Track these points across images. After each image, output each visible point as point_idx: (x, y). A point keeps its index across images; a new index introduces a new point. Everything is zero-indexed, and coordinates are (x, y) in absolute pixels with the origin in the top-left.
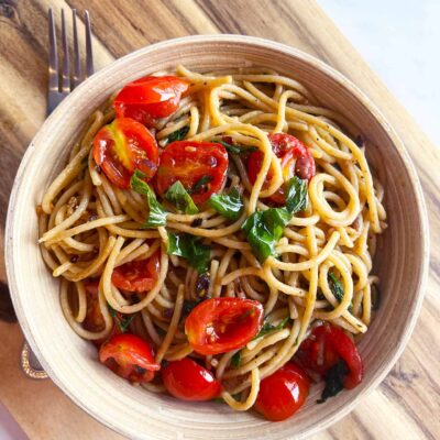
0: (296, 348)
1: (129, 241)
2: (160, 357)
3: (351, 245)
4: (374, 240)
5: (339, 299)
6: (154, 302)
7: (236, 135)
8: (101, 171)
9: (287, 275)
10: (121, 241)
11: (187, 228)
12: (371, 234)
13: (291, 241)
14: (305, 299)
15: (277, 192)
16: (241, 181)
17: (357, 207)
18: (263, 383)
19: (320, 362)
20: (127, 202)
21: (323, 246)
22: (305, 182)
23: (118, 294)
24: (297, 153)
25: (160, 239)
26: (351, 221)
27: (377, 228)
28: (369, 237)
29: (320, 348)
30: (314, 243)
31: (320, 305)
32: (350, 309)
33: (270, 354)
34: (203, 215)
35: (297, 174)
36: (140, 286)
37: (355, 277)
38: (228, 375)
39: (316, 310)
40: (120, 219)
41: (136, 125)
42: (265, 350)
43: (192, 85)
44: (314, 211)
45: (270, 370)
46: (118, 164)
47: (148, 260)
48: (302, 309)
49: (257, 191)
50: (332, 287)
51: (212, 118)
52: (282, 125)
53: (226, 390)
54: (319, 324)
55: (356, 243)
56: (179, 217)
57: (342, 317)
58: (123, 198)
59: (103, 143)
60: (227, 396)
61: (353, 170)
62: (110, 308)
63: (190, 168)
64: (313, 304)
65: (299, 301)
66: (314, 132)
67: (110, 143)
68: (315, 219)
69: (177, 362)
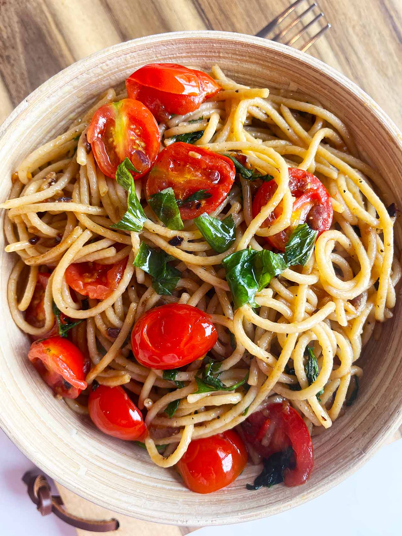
0: (243, 419)
1: (96, 238)
2: (92, 377)
3: (344, 324)
4: (371, 327)
5: (310, 381)
6: (103, 314)
7: (252, 157)
8: (90, 151)
9: (259, 332)
10: (87, 235)
11: (163, 244)
12: (371, 319)
13: (276, 296)
14: (270, 367)
15: (278, 235)
16: (241, 211)
17: (365, 282)
18: (194, 444)
19: (265, 442)
20: (108, 193)
21: (311, 314)
22: (314, 233)
23: (67, 293)
24: (315, 198)
25: (131, 247)
26: (353, 296)
27: (380, 314)
28: (368, 322)
29: (270, 427)
30: (303, 307)
31: (285, 379)
32: (318, 395)
33: (212, 415)
34: (186, 235)
35: (308, 221)
36: (93, 292)
37: (337, 362)
38: (158, 422)
39: (279, 383)
40: (94, 210)
41: (144, 111)
42: (208, 409)
43: (222, 90)
44: (315, 270)
45: (205, 433)
46: (110, 148)
47: (111, 266)
48: (264, 377)
49: (255, 227)
50: (306, 364)
51: (232, 131)
52: (309, 164)
53: (152, 437)
54: (278, 400)
55: (351, 323)
56: (159, 228)
57: (307, 402)
58: (104, 188)
59: (102, 121)
60: (150, 444)
61: (374, 238)
62: (53, 305)
63: (188, 177)
64: (278, 376)
65: (263, 367)
66: (342, 182)
67: (110, 123)
68: (312, 280)
69: (108, 388)
